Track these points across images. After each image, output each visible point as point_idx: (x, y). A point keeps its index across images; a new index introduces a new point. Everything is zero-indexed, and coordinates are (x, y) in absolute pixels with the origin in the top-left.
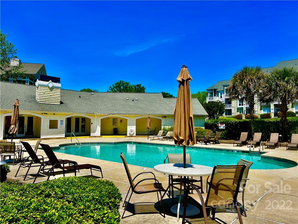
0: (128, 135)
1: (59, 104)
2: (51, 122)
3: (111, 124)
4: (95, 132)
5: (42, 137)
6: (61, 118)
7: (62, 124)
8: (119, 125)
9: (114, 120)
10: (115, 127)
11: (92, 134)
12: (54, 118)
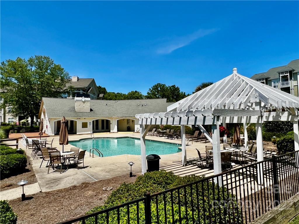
0: (135, 131)
1: (90, 111)
2: (83, 123)
3: (126, 123)
4: (113, 130)
5: (77, 134)
6: (89, 121)
7: (90, 125)
8: (131, 124)
9: (128, 121)
10: (128, 125)
11: (111, 131)
12: (85, 121)
